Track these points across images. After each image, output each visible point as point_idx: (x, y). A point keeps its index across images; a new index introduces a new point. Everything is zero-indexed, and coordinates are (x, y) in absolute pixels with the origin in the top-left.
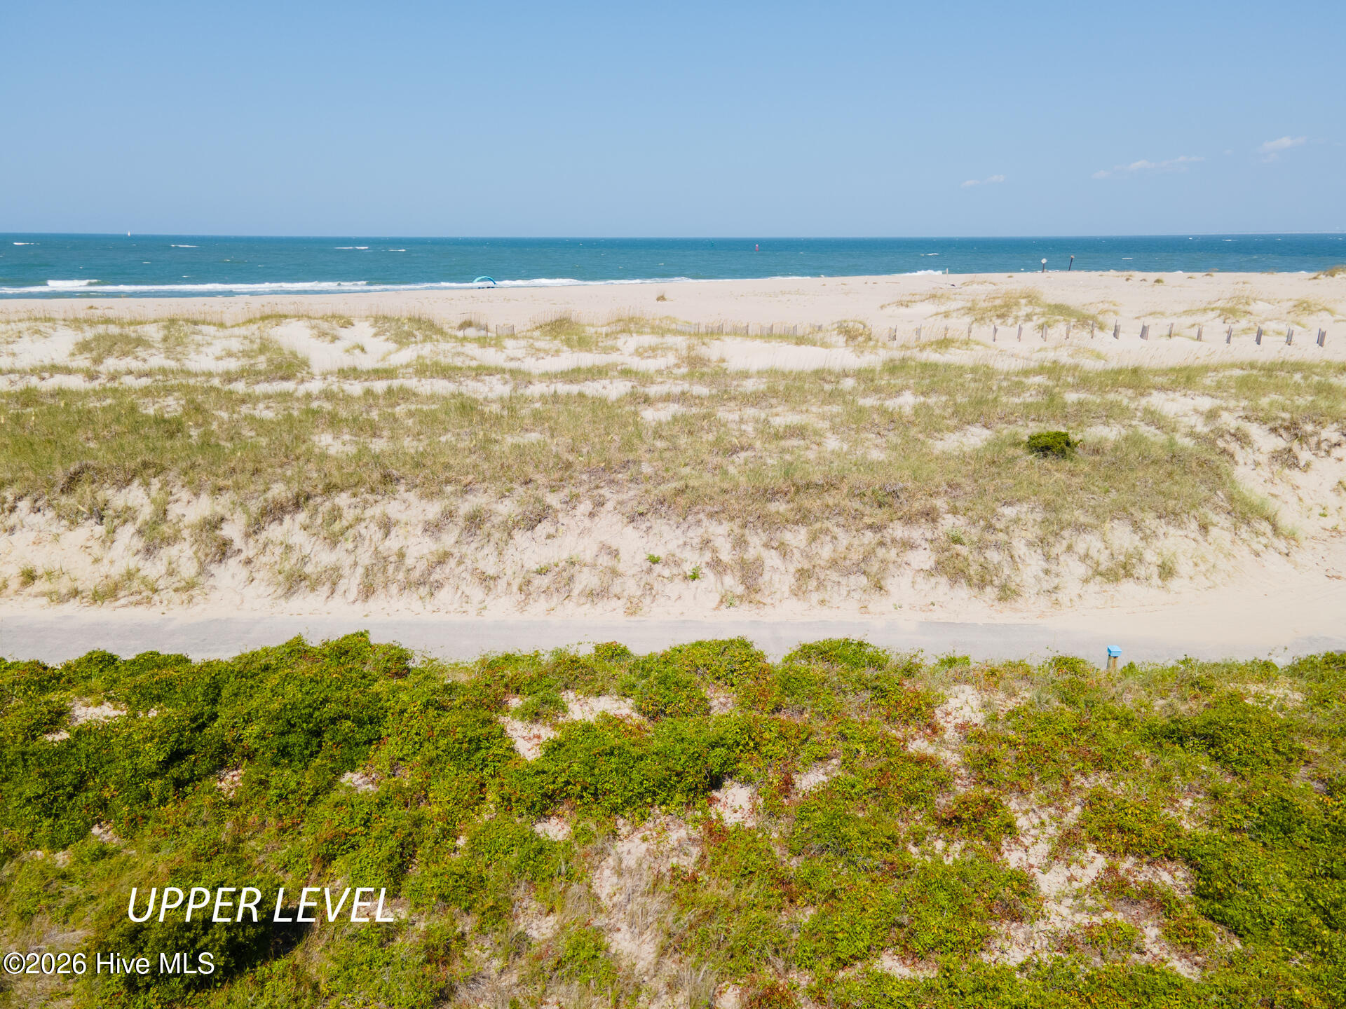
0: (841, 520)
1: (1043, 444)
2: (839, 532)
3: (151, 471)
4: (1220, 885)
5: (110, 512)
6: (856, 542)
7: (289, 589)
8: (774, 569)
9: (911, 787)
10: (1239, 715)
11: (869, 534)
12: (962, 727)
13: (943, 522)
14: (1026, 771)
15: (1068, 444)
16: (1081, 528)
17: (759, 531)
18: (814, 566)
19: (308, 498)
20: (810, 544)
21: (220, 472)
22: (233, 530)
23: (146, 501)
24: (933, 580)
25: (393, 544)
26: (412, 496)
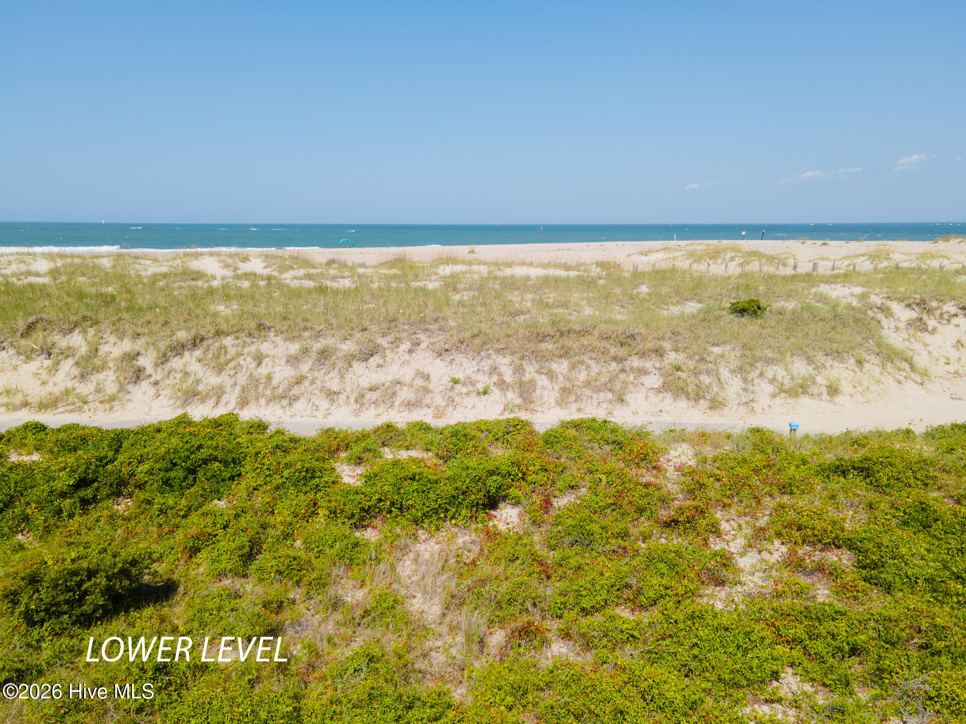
0: (593, 355)
1: (741, 308)
2: (592, 363)
3: (89, 323)
4: (874, 558)
5: (57, 350)
6: (604, 370)
7: (185, 401)
8: (544, 388)
9: (640, 502)
10: (887, 454)
11: (614, 364)
12: (679, 469)
13: (668, 357)
14: (728, 493)
15: (759, 308)
16: (769, 361)
17: (533, 362)
18: (573, 386)
19: (202, 340)
20: (570, 372)
21: (139, 323)
22: (145, 362)
23: (84, 343)
24: (661, 395)
25: (263, 371)
26: (279, 340)
